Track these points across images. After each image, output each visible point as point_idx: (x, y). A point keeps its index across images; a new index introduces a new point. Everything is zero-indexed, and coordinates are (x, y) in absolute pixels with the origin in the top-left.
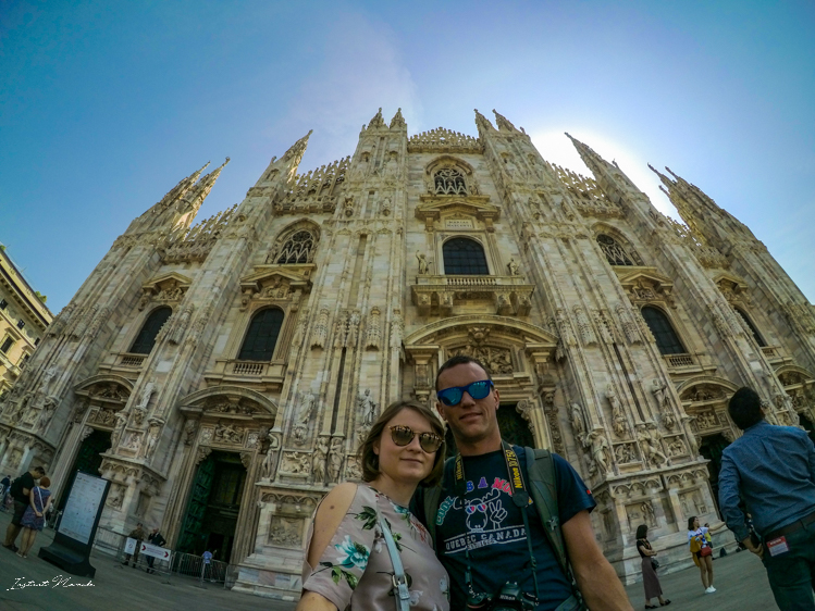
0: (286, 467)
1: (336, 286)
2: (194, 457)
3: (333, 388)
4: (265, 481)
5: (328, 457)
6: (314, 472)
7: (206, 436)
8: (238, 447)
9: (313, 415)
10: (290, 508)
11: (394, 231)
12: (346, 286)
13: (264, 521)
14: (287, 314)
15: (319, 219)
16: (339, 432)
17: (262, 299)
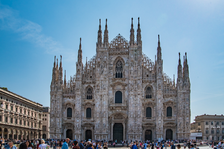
0: (97, 132)
1: (99, 107)
2: (85, 131)
3: (100, 123)
4: (95, 133)
5: (101, 131)
6: (100, 132)
7: (86, 128)
8: (90, 129)
9: (99, 126)
10: (98, 136)
11: (106, 94)
12: (100, 107)
13: (95, 137)
14: (92, 109)
15: (92, 85)
16: (102, 128)
17: (87, 107)
